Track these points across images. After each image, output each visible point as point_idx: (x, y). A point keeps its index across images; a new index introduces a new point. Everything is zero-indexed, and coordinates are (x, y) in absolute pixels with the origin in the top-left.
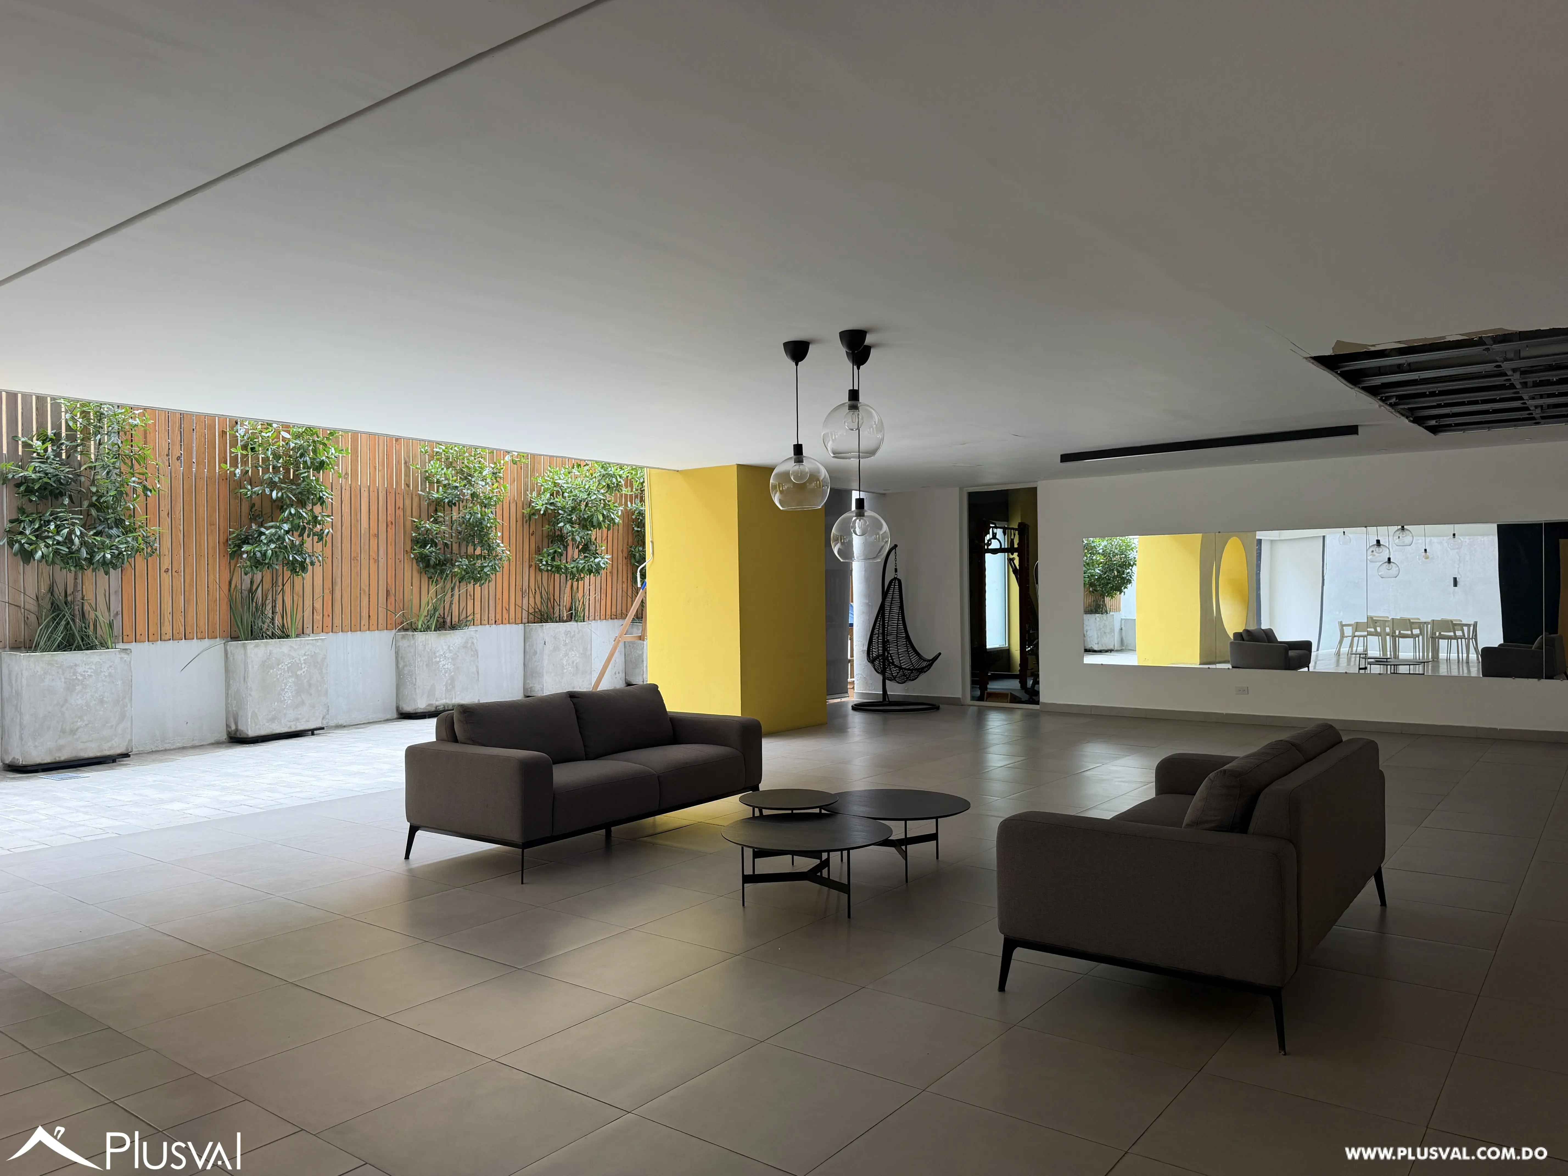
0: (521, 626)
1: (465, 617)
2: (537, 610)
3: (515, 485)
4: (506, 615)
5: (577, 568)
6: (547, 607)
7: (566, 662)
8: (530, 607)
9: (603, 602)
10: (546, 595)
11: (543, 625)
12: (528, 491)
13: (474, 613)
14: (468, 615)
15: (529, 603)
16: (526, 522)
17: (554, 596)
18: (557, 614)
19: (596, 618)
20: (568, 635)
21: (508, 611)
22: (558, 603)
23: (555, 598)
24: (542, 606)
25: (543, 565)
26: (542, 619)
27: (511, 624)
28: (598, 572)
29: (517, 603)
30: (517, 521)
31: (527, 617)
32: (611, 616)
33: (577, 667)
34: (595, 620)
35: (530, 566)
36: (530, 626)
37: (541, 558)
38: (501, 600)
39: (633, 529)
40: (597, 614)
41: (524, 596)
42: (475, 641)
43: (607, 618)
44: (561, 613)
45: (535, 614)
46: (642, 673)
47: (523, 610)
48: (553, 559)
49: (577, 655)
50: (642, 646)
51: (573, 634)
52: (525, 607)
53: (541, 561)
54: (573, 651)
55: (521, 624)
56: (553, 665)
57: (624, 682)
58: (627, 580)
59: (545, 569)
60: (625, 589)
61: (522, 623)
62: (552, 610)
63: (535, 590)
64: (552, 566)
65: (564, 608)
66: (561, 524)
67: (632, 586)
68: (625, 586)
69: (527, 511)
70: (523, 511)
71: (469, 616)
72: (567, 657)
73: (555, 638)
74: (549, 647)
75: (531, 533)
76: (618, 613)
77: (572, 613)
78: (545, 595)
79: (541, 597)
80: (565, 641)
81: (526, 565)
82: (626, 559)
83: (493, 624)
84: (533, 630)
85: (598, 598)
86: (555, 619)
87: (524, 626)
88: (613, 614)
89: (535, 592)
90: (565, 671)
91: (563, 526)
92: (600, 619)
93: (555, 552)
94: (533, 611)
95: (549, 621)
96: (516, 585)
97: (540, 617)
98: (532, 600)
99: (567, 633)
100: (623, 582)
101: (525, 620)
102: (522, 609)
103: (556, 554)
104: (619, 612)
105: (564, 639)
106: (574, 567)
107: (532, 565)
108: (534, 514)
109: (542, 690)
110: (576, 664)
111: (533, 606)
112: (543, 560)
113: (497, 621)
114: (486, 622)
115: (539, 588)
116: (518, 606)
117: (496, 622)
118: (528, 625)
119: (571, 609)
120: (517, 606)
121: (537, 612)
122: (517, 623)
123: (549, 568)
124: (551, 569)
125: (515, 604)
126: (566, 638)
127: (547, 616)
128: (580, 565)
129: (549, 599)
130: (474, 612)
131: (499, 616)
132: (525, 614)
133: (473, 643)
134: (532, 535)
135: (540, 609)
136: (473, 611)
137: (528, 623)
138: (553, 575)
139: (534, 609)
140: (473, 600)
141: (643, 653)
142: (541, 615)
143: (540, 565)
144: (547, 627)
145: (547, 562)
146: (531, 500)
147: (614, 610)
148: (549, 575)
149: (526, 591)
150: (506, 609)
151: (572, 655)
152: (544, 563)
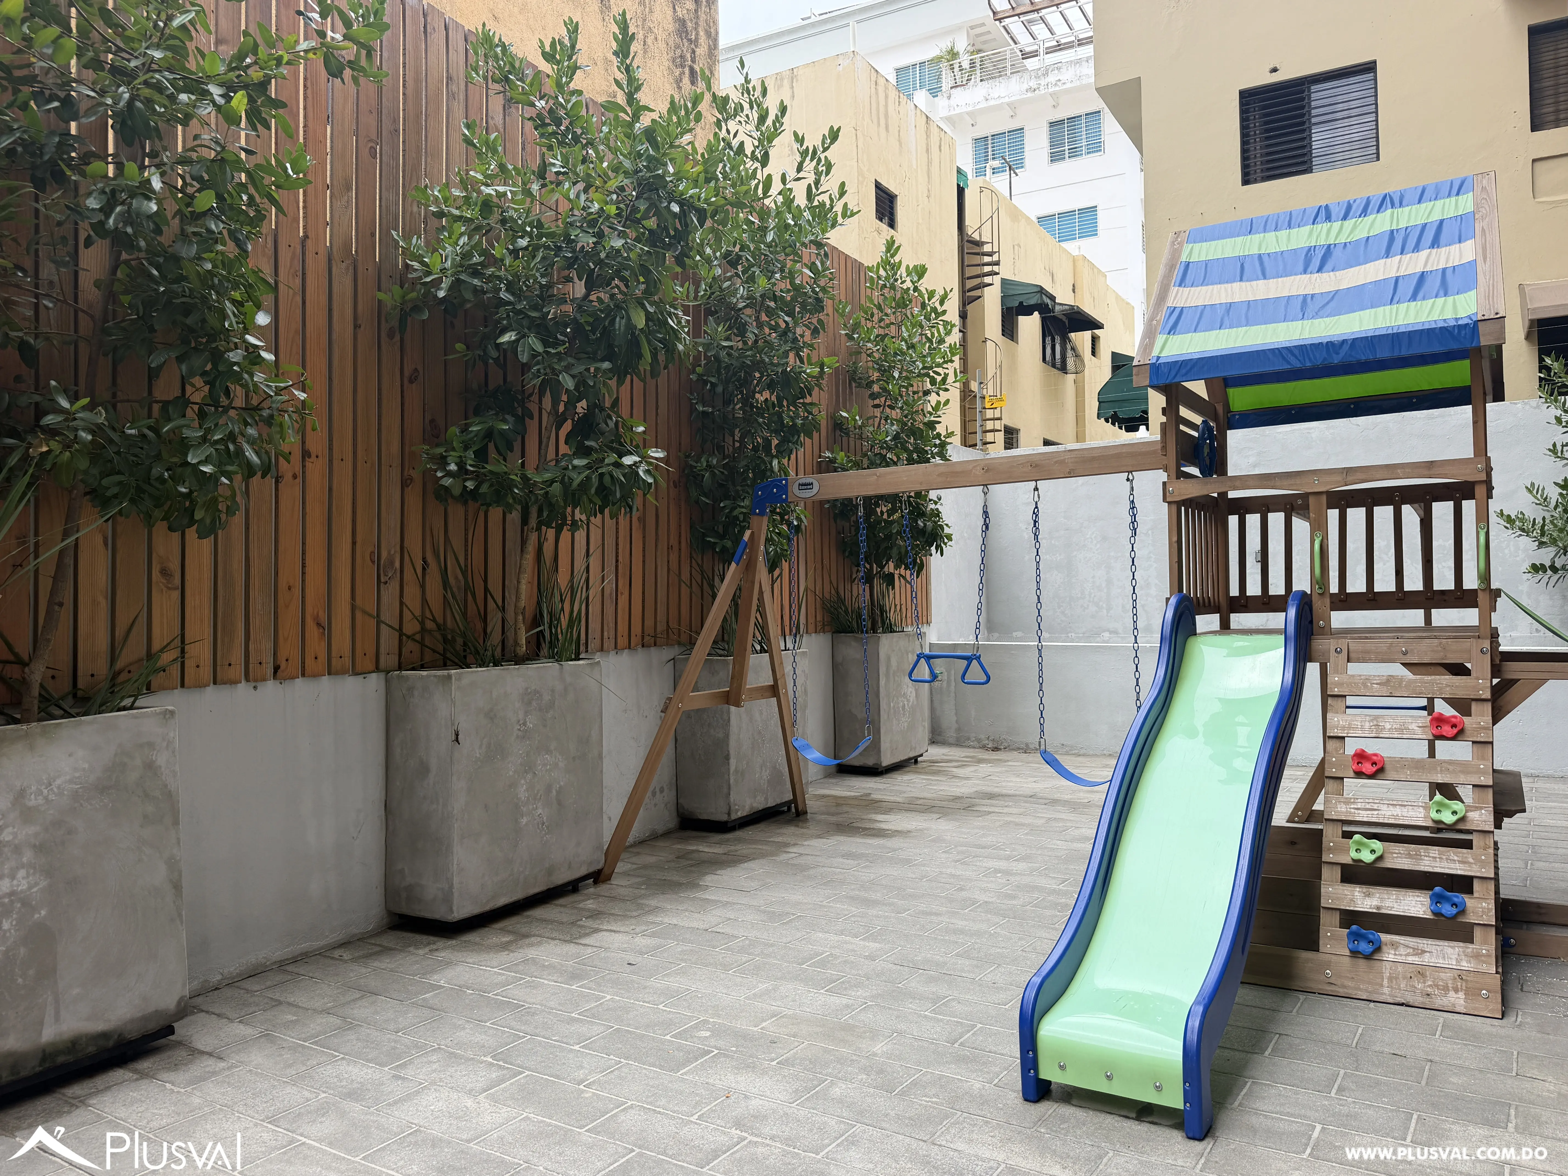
0: (375, 681)
1: (143, 653)
2: (430, 625)
3: (349, 202)
4: (316, 644)
5: (566, 484)
6: (464, 614)
7: (527, 790)
8: (407, 615)
9: (623, 600)
10: (460, 577)
11: (449, 677)
12: (397, 230)
13: (183, 641)
14: (156, 646)
15: (402, 603)
16: (391, 335)
17: (485, 581)
18: (496, 638)
19: (605, 646)
20: (534, 703)
21: (326, 628)
22: (500, 604)
23: (490, 586)
24: (448, 612)
25: (449, 474)
26: (449, 655)
27: (337, 673)
28: (626, 501)
29: (358, 602)
30: (356, 326)
31: (397, 652)
32: (643, 637)
33: (559, 803)
34: (602, 650)
35: (405, 483)
36: (407, 677)
37: (440, 450)
38: (297, 591)
39: (693, 409)
40: (609, 633)
41: (383, 580)
42: (161, 760)
43: (632, 645)
44: (510, 634)
45: (423, 638)
46: (725, 790)
47: (383, 626)
48: (481, 455)
49: (561, 765)
50: (725, 717)
51: (547, 697)
52: (390, 615)
53: (443, 461)
54: (548, 751)
55: (374, 675)
56: (486, 806)
57: (675, 814)
58: (680, 543)
59: (457, 492)
60: (674, 566)
61: (377, 669)
62: (479, 626)
63: (424, 560)
64: (478, 477)
65: (521, 617)
66: (508, 337)
67: (691, 557)
68: (674, 557)
69: (391, 297)
70: (381, 295)
71: (162, 650)
72: (529, 776)
73: (491, 715)
74: (471, 746)
75: (407, 374)
76: (659, 629)
77: (541, 632)
78: (456, 578)
79: (446, 584)
80: (525, 724)
81: (394, 476)
82: (675, 487)
83: (264, 679)
84: (416, 693)
85: (610, 586)
86: (489, 653)
87: (387, 681)
88: (646, 633)
89: (424, 569)
90: (524, 820)
91: (517, 341)
92: (616, 648)
93: (489, 434)
94: (418, 627)
95: (471, 658)
96: (354, 543)
97: (440, 648)
98: (412, 593)
99: (529, 697)
100: (670, 548)
101: (388, 659)
102: (379, 623)
103: (491, 446)
104: (661, 627)
105: (521, 716)
106: (552, 482)
107: (412, 479)
108: (416, 309)
109: (447, 899)
110: (559, 793)
111: (418, 613)
112: (449, 459)
113: (283, 665)
114: (238, 670)
115: (436, 554)
116: (364, 612)
117: (276, 669)
118: (398, 676)
119: (536, 621)
120: (358, 614)
121: (430, 631)
122: (359, 668)
123: (470, 485)
124: (477, 487)
125: (353, 608)
126: (526, 713)
127: (465, 644)
128: (574, 475)
129: (469, 589)
130: (183, 636)
131: (289, 650)
132: (389, 639)
133: (150, 766)
134: (411, 381)
135: (440, 620)
136: (177, 631)
137: (400, 668)
138: (482, 515)
139: (422, 623)
140: (176, 594)
141: (727, 736)
142: (445, 640)
143: (439, 474)
144: (465, 681)
145: (461, 465)
146: (407, 266)
147: (649, 623)
148: (470, 518)
149: (392, 563)
150: (319, 625)
151: (545, 765)
152: (453, 467)
